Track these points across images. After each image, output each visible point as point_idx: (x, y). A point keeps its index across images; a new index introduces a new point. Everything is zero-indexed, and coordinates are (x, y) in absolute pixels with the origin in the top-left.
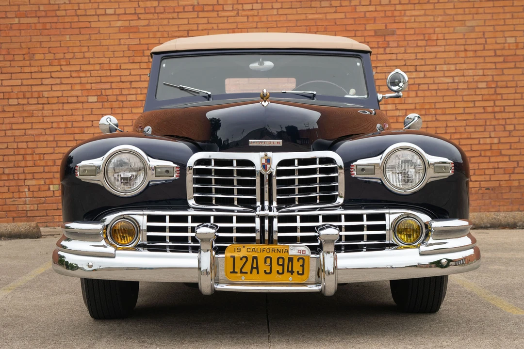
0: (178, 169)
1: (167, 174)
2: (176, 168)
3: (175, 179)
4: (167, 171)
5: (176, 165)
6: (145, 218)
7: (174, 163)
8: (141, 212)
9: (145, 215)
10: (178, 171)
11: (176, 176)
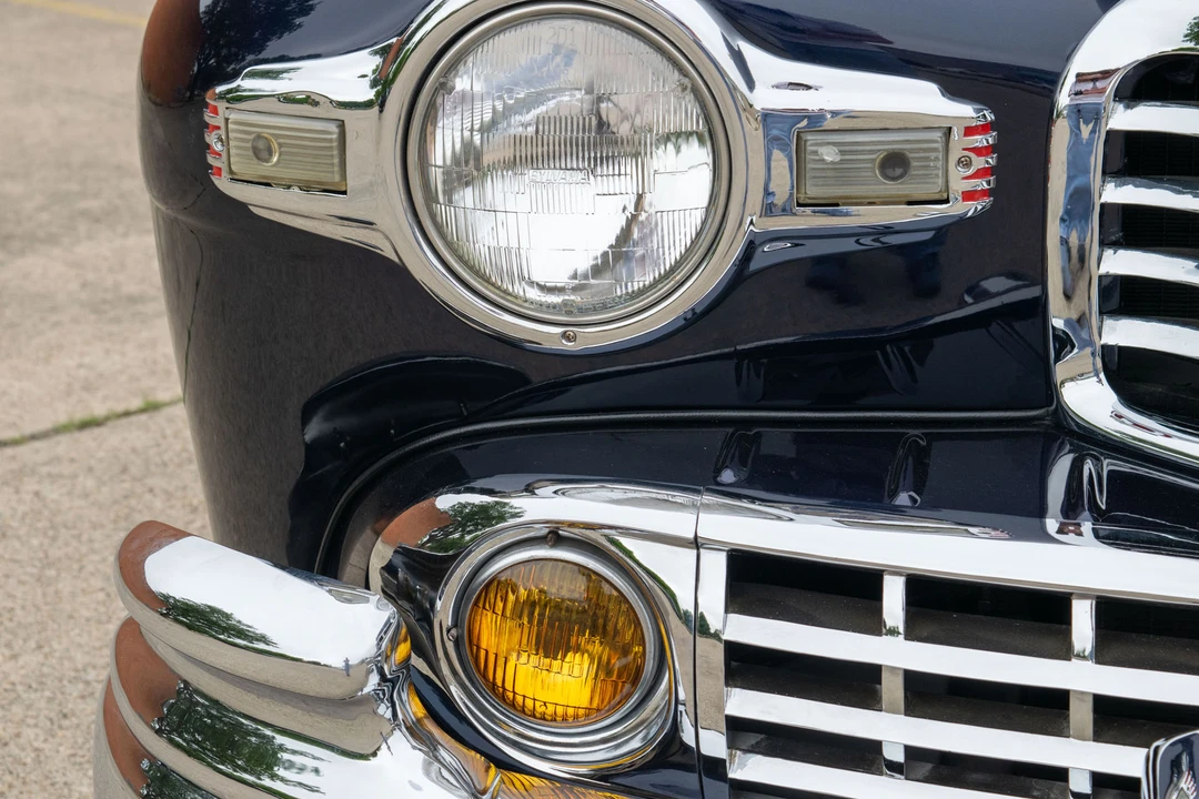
0: (980, 140)
1: (892, 188)
2: (969, 131)
3: (962, 221)
4: (895, 163)
5: (965, 111)
6: (716, 568)
7: (953, 91)
8: (679, 522)
9: (713, 545)
10: (978, 151)
11: (969, 196)
